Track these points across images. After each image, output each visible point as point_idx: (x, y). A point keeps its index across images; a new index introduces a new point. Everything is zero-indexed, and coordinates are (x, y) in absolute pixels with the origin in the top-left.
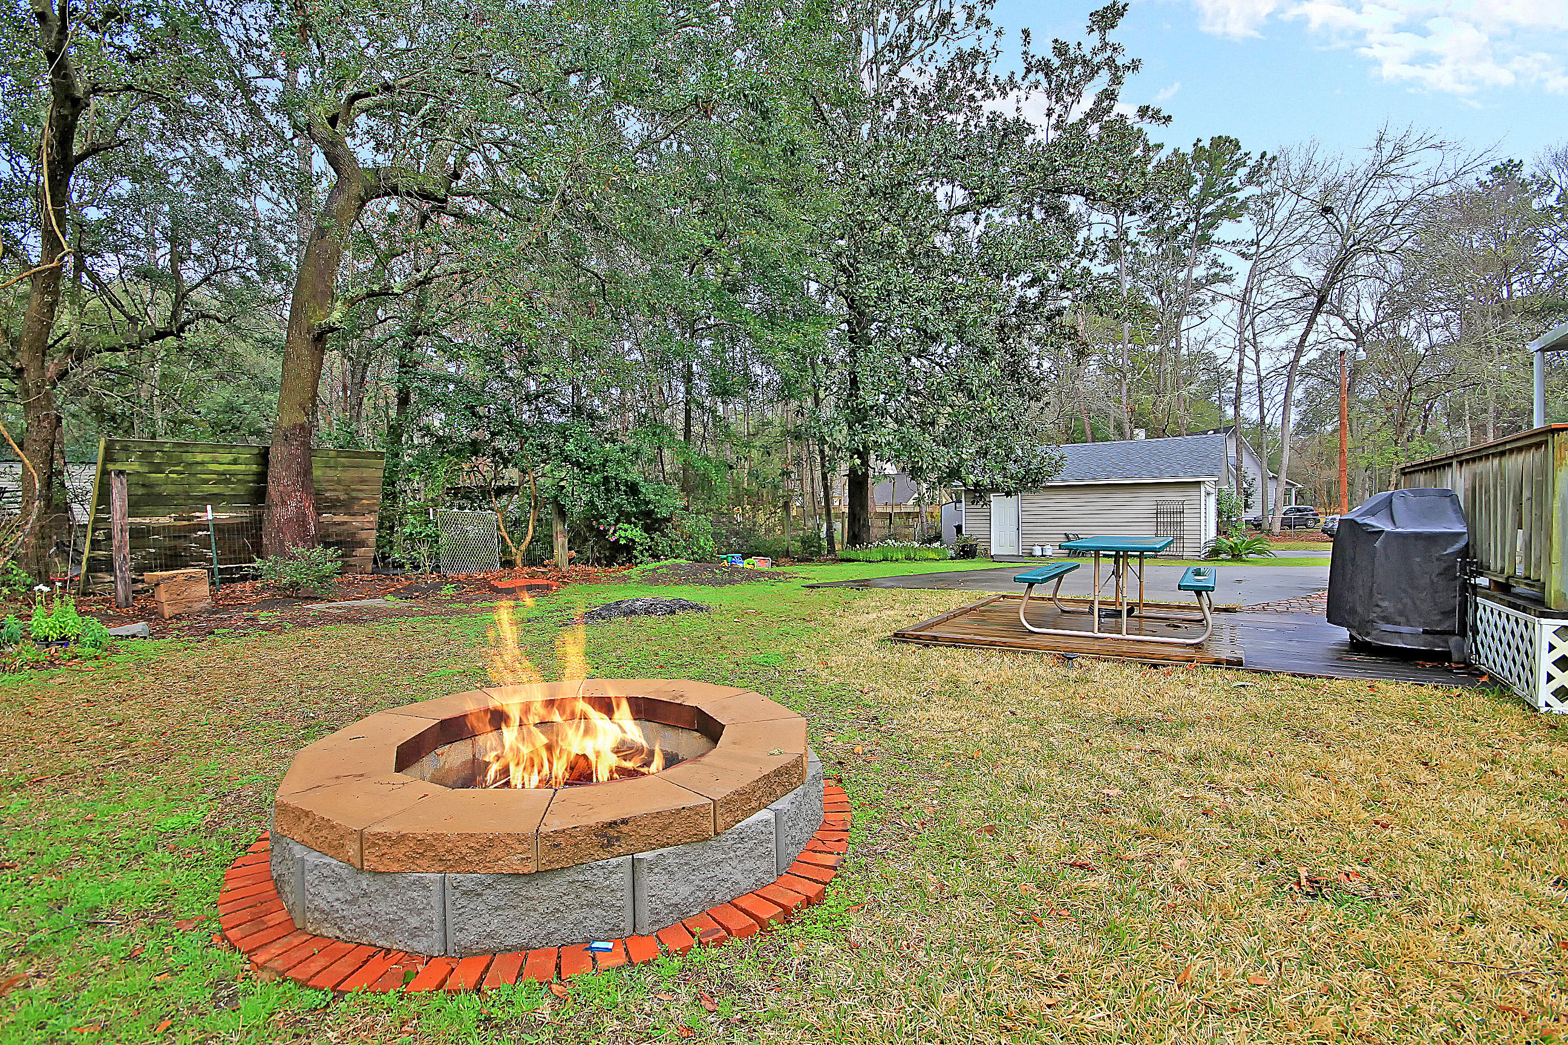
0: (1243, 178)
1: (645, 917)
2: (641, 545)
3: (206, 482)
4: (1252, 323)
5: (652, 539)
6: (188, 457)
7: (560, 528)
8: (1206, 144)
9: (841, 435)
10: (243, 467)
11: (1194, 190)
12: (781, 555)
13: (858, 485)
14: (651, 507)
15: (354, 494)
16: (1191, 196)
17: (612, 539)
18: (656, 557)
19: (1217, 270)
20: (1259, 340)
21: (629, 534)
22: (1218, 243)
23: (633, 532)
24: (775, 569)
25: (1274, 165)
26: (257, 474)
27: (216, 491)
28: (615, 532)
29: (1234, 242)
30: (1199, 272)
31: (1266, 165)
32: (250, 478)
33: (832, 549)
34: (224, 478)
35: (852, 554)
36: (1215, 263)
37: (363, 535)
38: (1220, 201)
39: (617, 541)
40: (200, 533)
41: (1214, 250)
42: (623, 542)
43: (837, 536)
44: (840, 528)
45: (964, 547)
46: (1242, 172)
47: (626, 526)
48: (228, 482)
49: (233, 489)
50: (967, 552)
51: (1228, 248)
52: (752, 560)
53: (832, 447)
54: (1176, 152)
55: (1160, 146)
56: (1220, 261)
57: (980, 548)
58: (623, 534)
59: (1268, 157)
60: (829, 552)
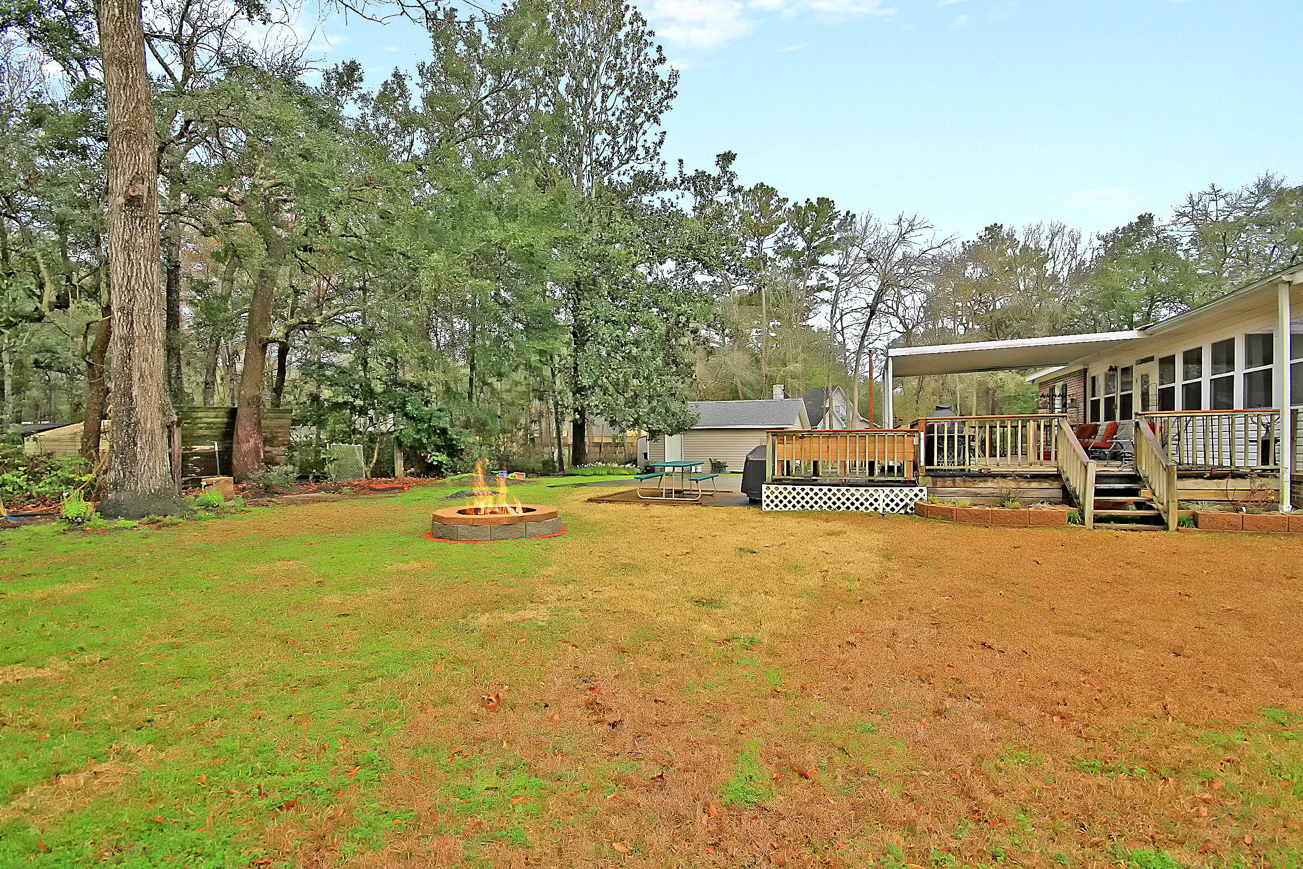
0: (836, 226)
1: (527, 533)
2: (446, 465)
3: (201, 428)
4: (841, 318)
5: (453, 461)
6: (195, 415)
7: (399, 454)
8: (814, 201)
9: (569, 399)
10: (220, 420)
11: (808, 230)
12: (531, 472)
13: (579, 429)
14: (454, 442)
15: (275, 434)
16: (806, 233)
17: (430, 462)
18: (455, 473)
19: (824, 282)
20: (845, 331)
21: (439, 459)
22: (824, 265)
23: (443, 458)
24: (528, 479)
25: (854, 220)
26: (227, 423)
27: (205, 433)
28: (431, 457)
29: (833, 266)
30: (813, 282)
31: (849, 219)
32: (223, 426)
33: (562, 469)
34: (210, 426)
35: (575, 472)
36: (822, 277)
37: (278, 459)
38: (824, 239)
39: (432, 463)
40: (194, 458)
41: (821, 270)
42: (435, 463)
43: (565, 459)
44: (567, 453)
45: (646, 467)
46: (836, 222)
47: (437, 454)
48: (211, 428)
49: (214, 432)
50: (649, 470)
51: (830, 269)
52: (514, 474)
53: (563, 406)
54: (795, 205)
55: (786, 200)
56: (826, 276)
57: (657, 469)
58: (436, 458)
59: (850, 214)
60: (560, 471)
